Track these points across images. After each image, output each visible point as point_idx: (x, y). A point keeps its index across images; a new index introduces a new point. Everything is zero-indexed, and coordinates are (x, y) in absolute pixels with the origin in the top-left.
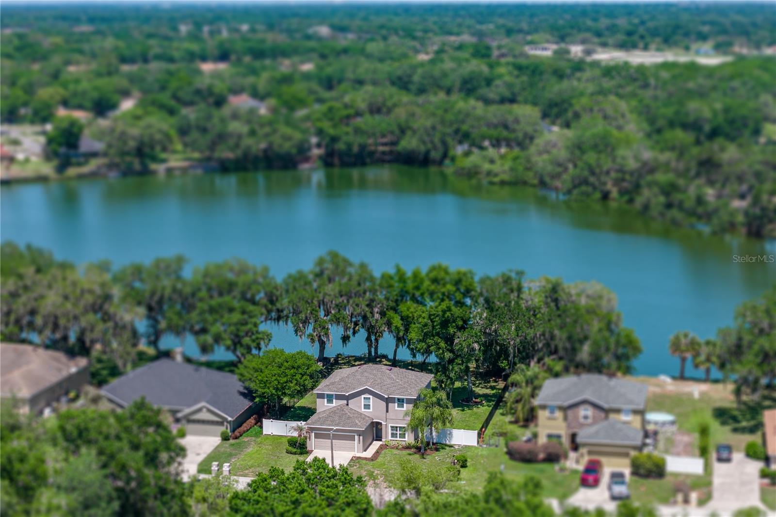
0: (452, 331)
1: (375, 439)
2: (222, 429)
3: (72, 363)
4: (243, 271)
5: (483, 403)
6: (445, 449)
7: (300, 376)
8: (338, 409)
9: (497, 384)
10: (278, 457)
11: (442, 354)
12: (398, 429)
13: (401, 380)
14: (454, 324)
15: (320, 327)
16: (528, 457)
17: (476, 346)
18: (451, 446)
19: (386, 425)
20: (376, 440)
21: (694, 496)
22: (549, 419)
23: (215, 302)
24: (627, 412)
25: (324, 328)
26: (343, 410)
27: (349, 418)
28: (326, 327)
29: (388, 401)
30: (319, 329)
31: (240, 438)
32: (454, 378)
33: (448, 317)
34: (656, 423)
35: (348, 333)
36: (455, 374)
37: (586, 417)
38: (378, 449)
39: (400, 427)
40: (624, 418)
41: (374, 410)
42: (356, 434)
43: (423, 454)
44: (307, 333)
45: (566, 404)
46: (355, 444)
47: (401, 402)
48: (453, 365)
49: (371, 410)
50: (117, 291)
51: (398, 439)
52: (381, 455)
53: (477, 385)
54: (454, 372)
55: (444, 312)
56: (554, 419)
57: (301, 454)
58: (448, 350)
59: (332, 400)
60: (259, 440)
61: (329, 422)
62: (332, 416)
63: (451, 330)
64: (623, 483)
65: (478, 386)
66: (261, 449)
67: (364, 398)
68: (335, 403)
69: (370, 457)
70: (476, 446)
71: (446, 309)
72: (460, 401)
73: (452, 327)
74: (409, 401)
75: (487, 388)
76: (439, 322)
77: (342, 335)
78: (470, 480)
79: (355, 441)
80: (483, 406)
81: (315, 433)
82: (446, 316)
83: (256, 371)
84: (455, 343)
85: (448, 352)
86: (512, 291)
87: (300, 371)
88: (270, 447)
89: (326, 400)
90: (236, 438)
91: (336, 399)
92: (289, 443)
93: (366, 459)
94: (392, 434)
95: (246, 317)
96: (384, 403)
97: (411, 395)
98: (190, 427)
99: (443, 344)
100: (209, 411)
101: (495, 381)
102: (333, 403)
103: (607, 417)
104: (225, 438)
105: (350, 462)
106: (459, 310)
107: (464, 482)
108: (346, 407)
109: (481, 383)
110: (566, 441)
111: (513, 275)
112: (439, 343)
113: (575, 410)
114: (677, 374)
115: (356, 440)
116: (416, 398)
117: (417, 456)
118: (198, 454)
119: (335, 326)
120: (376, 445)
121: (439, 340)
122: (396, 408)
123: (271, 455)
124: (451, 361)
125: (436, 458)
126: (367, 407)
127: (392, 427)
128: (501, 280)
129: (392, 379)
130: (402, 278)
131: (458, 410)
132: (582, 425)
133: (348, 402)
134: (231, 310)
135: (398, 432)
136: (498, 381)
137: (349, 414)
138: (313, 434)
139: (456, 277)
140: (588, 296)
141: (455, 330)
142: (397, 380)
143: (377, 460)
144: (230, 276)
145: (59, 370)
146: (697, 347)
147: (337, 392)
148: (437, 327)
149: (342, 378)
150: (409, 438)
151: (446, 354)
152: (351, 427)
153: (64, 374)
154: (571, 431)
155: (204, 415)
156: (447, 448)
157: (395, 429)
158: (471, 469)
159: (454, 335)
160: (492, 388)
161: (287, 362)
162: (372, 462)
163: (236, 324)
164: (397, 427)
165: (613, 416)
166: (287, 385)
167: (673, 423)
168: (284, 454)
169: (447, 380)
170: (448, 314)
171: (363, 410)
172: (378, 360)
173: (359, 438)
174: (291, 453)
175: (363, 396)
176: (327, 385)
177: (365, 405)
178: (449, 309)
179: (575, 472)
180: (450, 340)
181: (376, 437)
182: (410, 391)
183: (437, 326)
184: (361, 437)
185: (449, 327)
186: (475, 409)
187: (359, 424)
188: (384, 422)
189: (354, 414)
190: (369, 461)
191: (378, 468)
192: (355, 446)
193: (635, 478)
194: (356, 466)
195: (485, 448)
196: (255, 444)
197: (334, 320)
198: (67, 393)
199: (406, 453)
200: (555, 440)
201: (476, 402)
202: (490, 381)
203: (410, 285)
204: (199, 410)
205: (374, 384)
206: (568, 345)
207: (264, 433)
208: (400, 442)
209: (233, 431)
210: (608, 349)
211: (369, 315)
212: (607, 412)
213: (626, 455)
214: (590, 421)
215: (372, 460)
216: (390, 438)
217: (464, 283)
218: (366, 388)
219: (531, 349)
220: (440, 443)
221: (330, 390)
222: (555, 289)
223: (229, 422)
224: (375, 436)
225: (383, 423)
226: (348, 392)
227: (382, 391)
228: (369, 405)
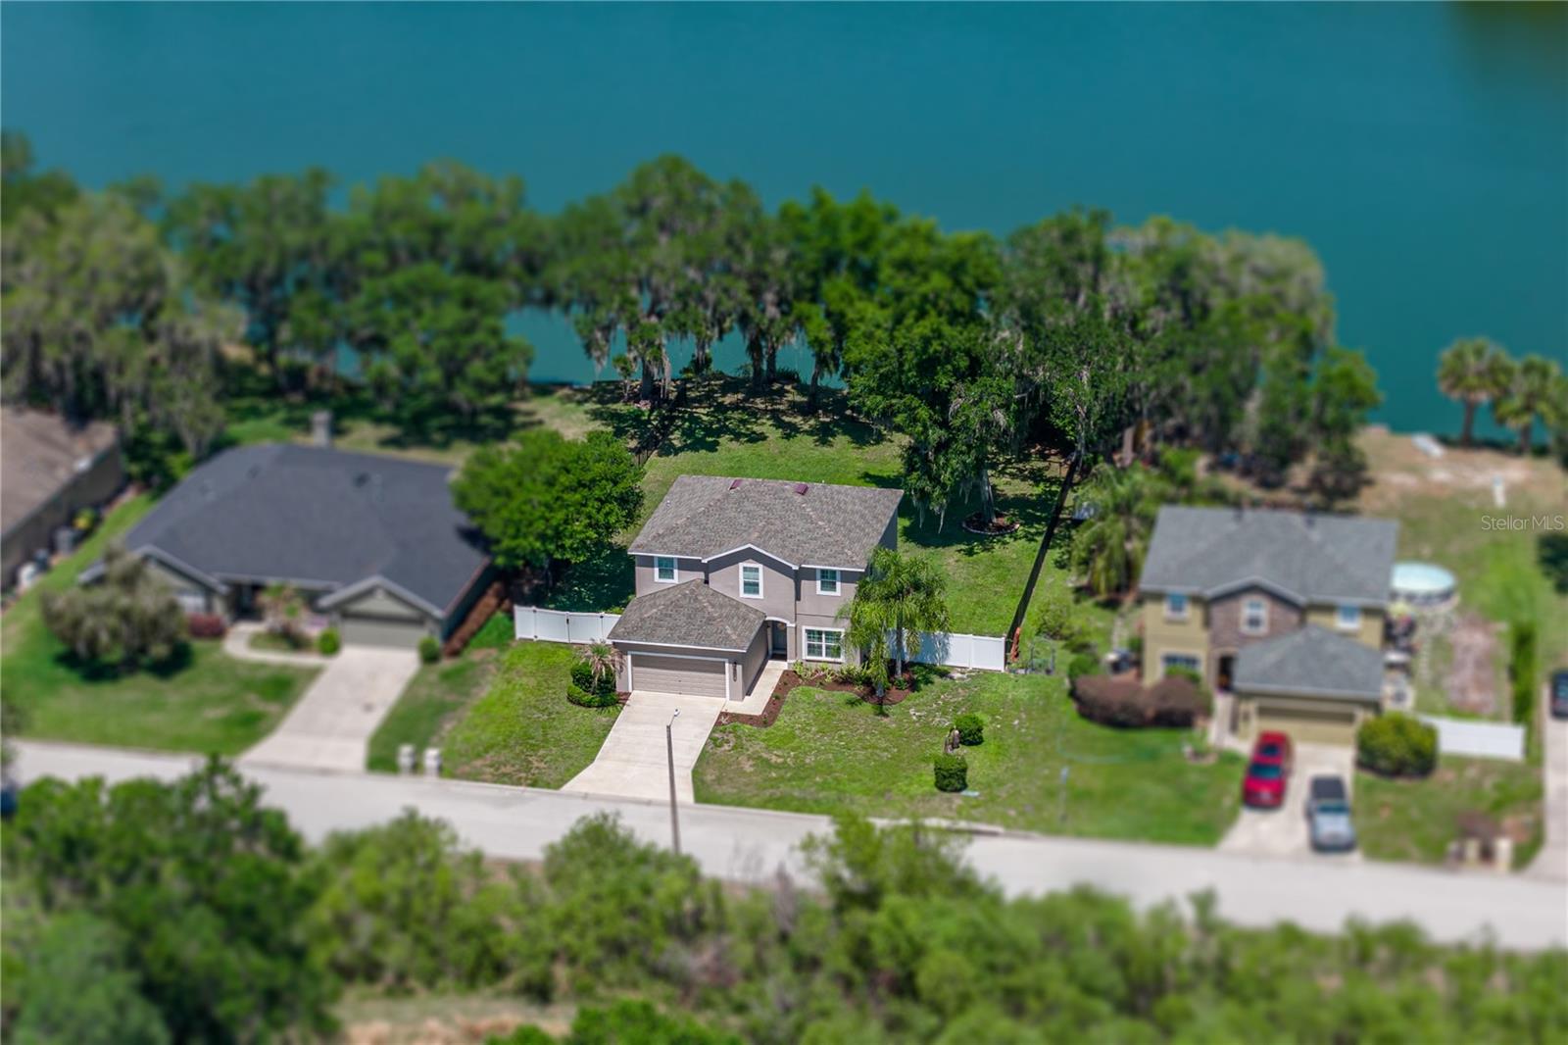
0: (945, 381)
1: (771, 652)
2: (422, 634)
3: (79, 445)
4: (464, 194)
5: (1016, 530)
6: (932, 683)
7: (597, 504)
8: (685, 595)
9: (1047, 464)
10: (550, 714)
11: (922, 433)
12: (824, 636)
13: (829, 522)
14: (949, 367)
15: (642, 342)
16: (1122, 717)
17: (1000, 417)
18: (944, 674)
19: (796, 628)
20: (775, 657)
21: (1504, 846)
22: (1170, 622)
23: (399, 279)
24: (1350, 612)
25: (651, 344)
26: (696, 600)
27: (710, 620)
28: (657, 343)
29: (799, 576)
30: (640, 346)
31: (466, 652)
32: (948, 482)
33: (936, 351)
34: (1410, 597)
35: (707, 351)
36: (952, 473)
37: (1254, 622)
38: (778, 688)
39: (827, 633)
40: (1342, 624)
41: (769, 596)
42: (726, 660)
43: (880, 703)
44: (614, 354)
45: (1209, 593)
46: (725, 680)
47: (829, 579)
48: (947, 453)
49: (761, 596)
50: (173, 265)
51: (824, 658)
52: (785, 708)
53: (1001, 467)
54: (949, 470)
55: (927, 341)
56: (1182, 623)
57: (603, 705)
58: (935, 422)
59: (672, 571)
60: (506, 657)
61: (664, 632)
62: (670, 616)
63: (943, 381)
64: (1340, 810)
65: (1002, 472)
66: (510, 686)
67: (745, 569)
68: (678, 577)
69: (761, 713)
70: (1003, 671)
71: (930, 334)
72: (964, 525)
73: (944, 373)
74: (847, 577)
75: (1024, 479)
76: (914, 361)
77: (693, 356)
78: (989, 785)
79: (724, 673)
80: (1016, 539)
81: (633, 656)
82: (931, 350)
83: (496, 493)
84: (951, 410)
85: (934, 427)
86: (1081, 259)
87: (597, 492)
88: (533, 682)
89: (656, 570)
90: (455, 653)
91: (679, 569)
92: (574, 677)
93: (750, 719)
94: (809, 646)
95: (473, 313)
96: (791, 582)
97: (852, 563)
98: (350, 628)
99: (923, 413)
100: (391, 595)
101: (1044, 457)
102: (673, 578)
103: (1302, 622)
104: (430, 657)
105: (713, 731)
106: (961, 333)
107: (976, 794)
108: (703, 590)
109: (1008, 462)
110: (1206, 670)
111: (1083, 220)
112: (915, 408)
113: (1231, 605)
114: (1455, 434)
115: (727, 671)
116: (863, 570)
117: (867, 707)
118: (369, 708)
119: (676, 337)
120: (775, 669)
121: (916, 402)
122: (819, 591)
123: (535, 707)
124: (942, 447)
125: (912, 711)
126: (752, 587)
127: (809, 632)
128: (1055, 233)
129: (806, 518)
130: (829, 224)
131: (959, 551)
132: (1245, 639)
133: (707, 576)
134: (439, 296)
135: (824, 644)
136: (1049, 455)
137: (710, 609)
138: (629, 657)
139: (955, 257)
140: (1257, 272)
141: (952, 380)
142: (820, 523)
143: (777, 723)
144: (436, 207)
145: (51, 466)
146: (1502, 378)
147: (681, 553)
148: (910, 375)
149: (694, 516)
150: (850, 661)
151: (931, 431)
152: (715, 645)
153: (63, 475)
154: (1219, 652)
155: (380, 604)
156: (936, 679)
157: (817, 636)
158: (992, 748)
159: (950, 390)
160: (1036, 477)
161: (568, 471)
162: (764, 730)
163: (449, 333)
164: (820, 633)
165: (1314, 618)
166: (566, 529)
167: (1446, 596)
168: (566, 707)
169: (934, 487)
170: (935, 346)
171: (742, 595)
172: (776, 386)
173: (735, 670)
174: (579, 704)
175: (741, 565)
176: (659, 535)
177: (746, 584)
178: (938, 334)
179: (1229, 758)
180: (939, 400)
181: (774, 648)
182: (850, 553)
183: (910, 370)
184: (739, 668)
185: (937, 374)
186: (997, 546)
187: (734, 637)
188: (791, 623)
189: (721, 606)
190: (758, 725)
191: (779, 748)
192: (725, 684)
193: (1368, 777)
194: (728, 742)
195: (1023, 676)
196: (498, 669)
197: (675, 328)
198: (70, 522)
199: (842, 701)
200: (1181, 667)
201: (999, 528)
202: (1030, 455)
203: (847, 238)
204: (369, 593)
205: (767, 532)
206: (1212, 410)
207: (519, 634)
208: (830, 667)
209: (448, 636)
210: (1301, 414)
211: (752, 311)
212: (1303, 611)
213: (1348, 719)
214: (1263, 630)
215: (766, 724)
216: (805, 656)
217: (970, 267)
218: (750, 548)
219: (1126, 411)
220: (920, 664)
221: (664, 548)
222: (1180, 271)
223: (437, 621)
224: (770, 647)
225: (789, 624)
226: (706, 554)
227: (787, 552)
228: (757, 585)
